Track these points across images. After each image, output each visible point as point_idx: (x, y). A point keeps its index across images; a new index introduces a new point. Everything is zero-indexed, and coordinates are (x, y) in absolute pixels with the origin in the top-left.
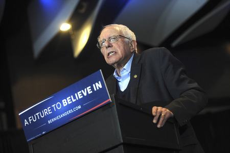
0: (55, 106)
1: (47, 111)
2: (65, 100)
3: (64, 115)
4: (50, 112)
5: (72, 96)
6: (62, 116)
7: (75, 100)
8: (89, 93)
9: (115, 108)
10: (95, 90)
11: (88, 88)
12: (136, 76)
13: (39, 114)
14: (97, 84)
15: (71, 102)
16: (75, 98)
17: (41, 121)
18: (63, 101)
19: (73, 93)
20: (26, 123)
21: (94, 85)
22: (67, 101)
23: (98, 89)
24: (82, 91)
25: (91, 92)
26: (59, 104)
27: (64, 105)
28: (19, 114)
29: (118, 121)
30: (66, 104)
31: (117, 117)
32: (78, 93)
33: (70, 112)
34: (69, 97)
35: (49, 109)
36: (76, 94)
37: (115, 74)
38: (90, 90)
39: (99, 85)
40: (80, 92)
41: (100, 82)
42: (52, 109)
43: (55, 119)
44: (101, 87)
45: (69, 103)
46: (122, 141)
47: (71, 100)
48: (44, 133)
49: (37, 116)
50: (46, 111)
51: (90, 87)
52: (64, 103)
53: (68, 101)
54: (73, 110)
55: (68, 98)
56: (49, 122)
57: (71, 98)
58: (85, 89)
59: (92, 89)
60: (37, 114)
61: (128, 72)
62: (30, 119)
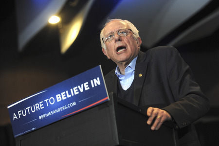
0: (48, 101)
1: (39, 106)
2: (59, 95)
3: (57, 111)
4: (42, 106)
5: (67, 92)
6: (54, 112)
7: (70, 96)
8: (86, 89)
9: (113, 107)
10: (93, 86)
11: (85, 84)
12: (141, 75)
13: (30, 109)
14: (95, 80)
15: (66, 98)
16: (70, 93)
17: (31, 116)
18: (57, 96)
19: (68, 88)
20: (15, 117)
21: (92, 81)
22: (61, 97)
23: (96, 85)
24: (79, 87)
25: (88, 88)
26: (52, 99)
27: (58, 101)
28: (8, 107)
29: (115, 122)
30: (61, 99)
31: (114, 117)
32: (74, 88)
33: (63, 109)
34: (64, 93)
35: (41, 104)
36: (71, 90)
37: (116, 71)
38: (87, 86)
39: (97, 82)
40: (76, 87)
41: (98, 78)
42: (44, 103)
43: (47, 115)
44: (99, 83)
45: (64, 98)
46: (118, 143)
47: (66, 96)
48: (33, 129)
49: (27, 110)
50: (37, 105)
51: (87, 83)
52: (57, 98)
53: (63, 96)
54: (67, 106)
55: (62, 94)
56: (40, 118)
57: (66, 94)
58: (82, 85)
59: (90, 85)
60: (28, 108)
61: (132, 70)
62: (20, 113)
